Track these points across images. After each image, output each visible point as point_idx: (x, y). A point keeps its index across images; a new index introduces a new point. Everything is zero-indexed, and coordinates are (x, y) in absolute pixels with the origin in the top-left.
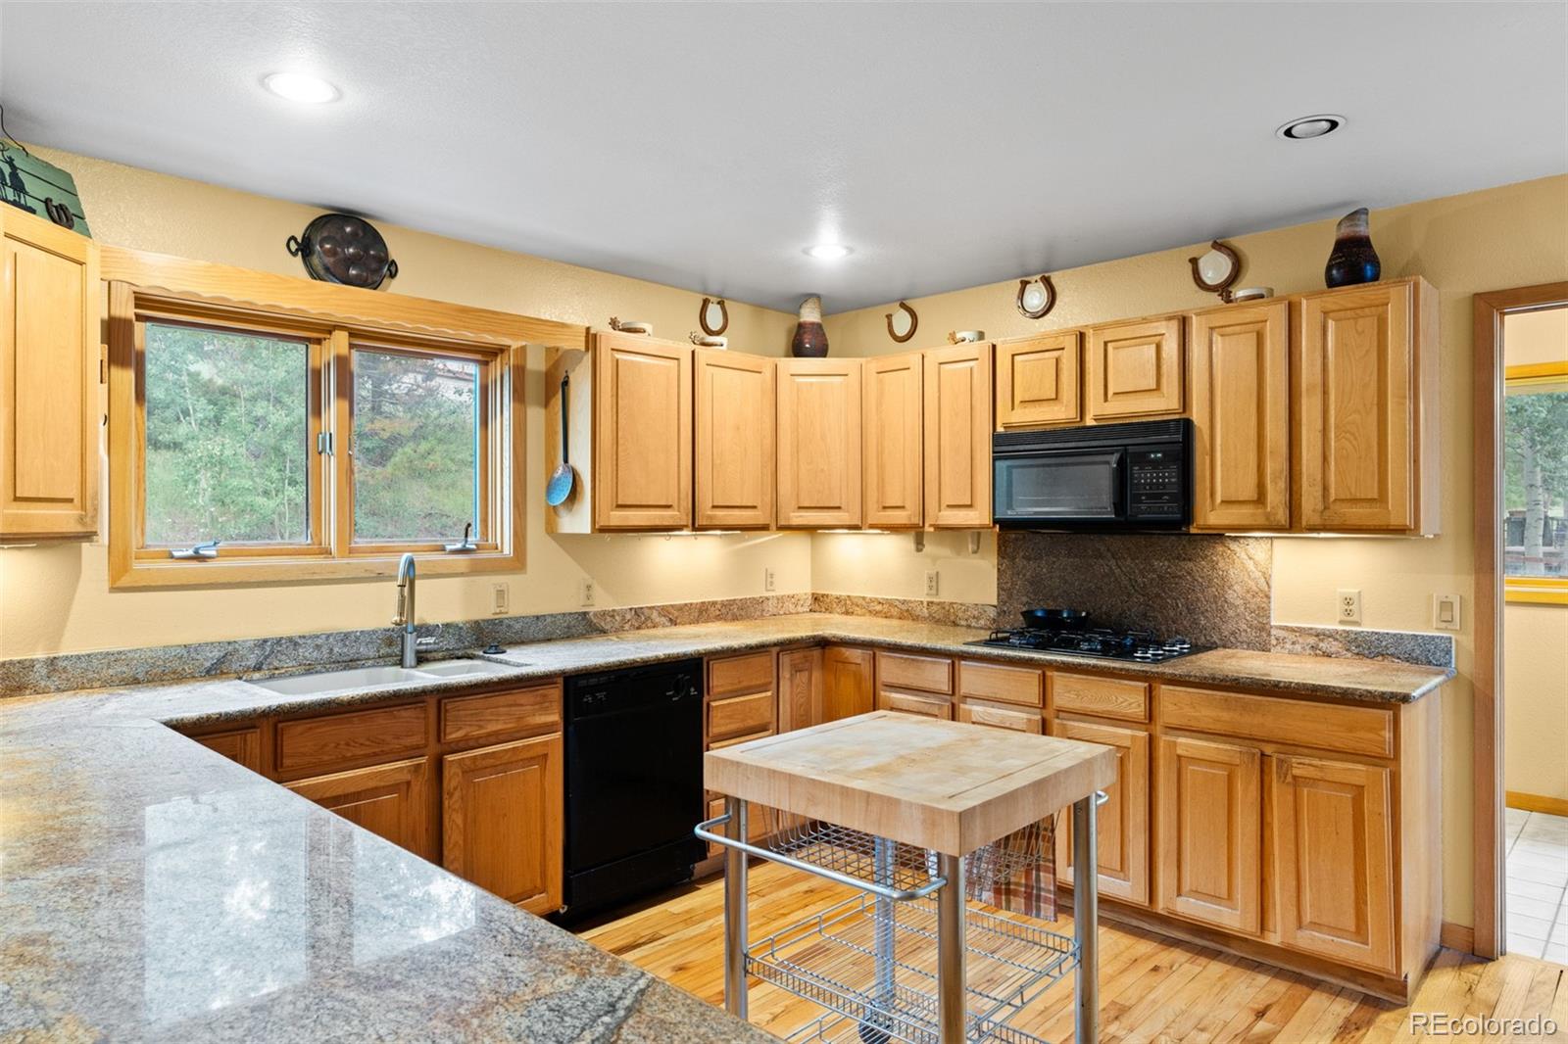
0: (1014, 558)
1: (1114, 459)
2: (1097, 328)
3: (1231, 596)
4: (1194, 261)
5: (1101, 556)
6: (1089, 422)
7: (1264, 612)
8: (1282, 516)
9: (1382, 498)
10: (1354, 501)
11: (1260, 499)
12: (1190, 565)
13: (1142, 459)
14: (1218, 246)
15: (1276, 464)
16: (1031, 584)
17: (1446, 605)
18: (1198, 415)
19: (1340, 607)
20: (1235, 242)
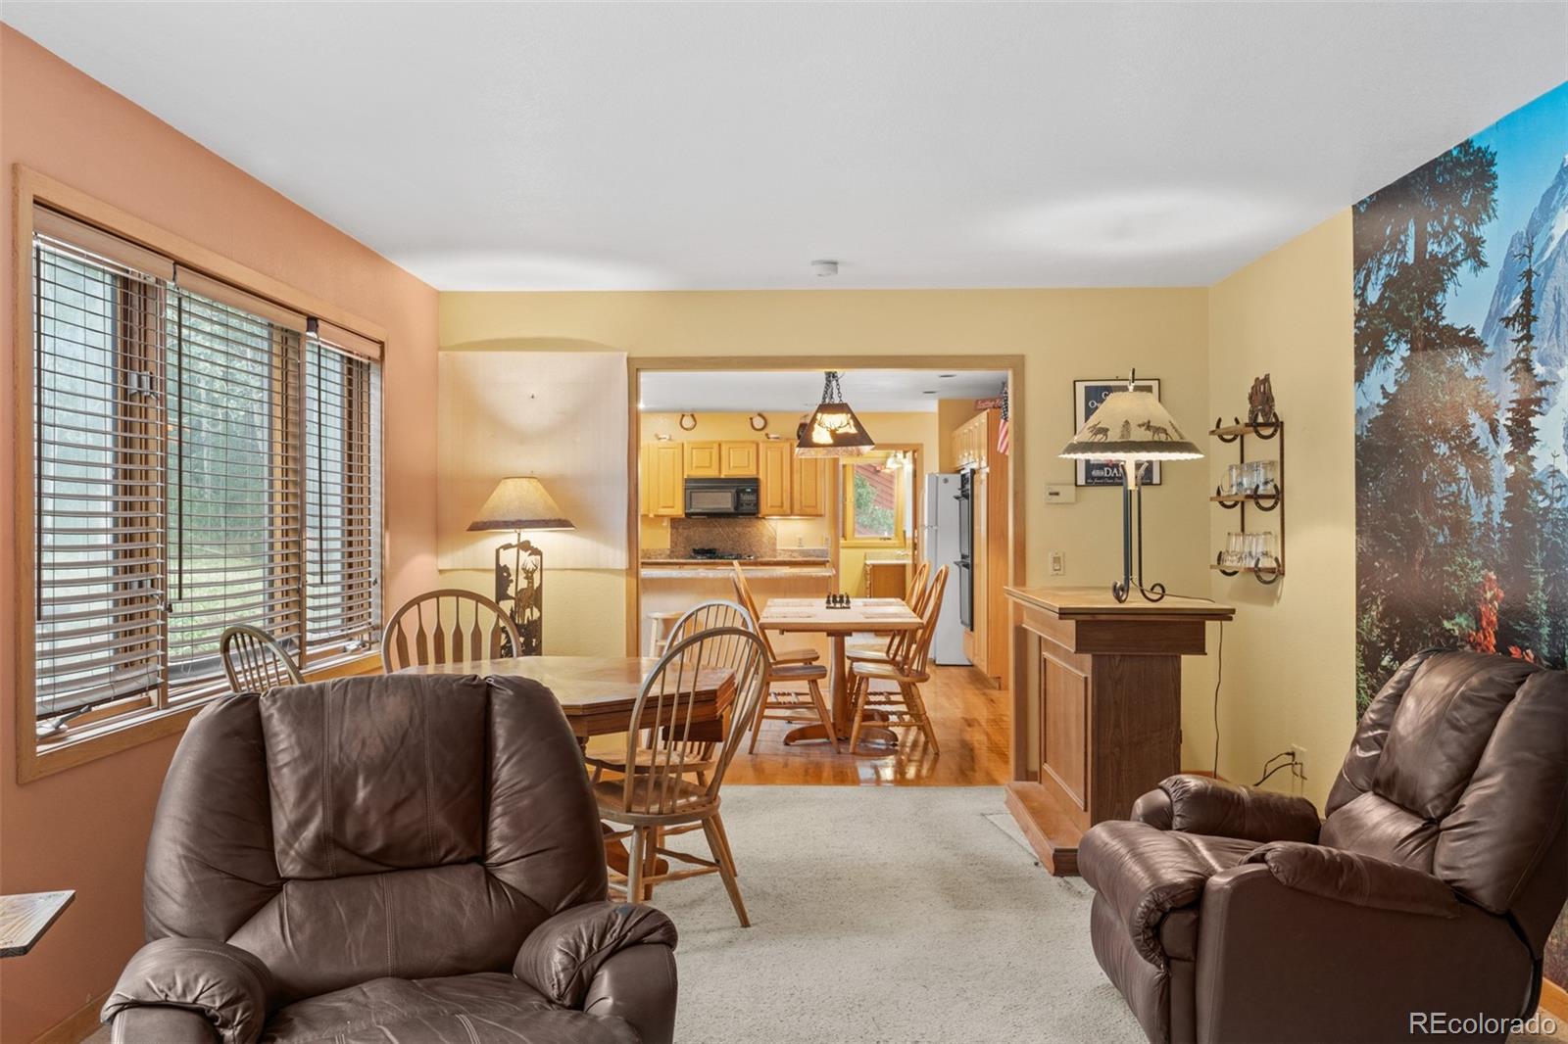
0: (677, 529)
1: (734, 491)
2: (726, 442)
3: (764, 540)
4: (751, 419)
5: (716, 526)
6: (722, 476)
7: (774, 544)
8: (789, 512)
9: (816, 507)
10: (808, 507)
11: (782, 506)
12: (749, 529)
13: (744, 491)
14: (760, 415)
15: (786, 495)
16: (686, 538)
17: (827, 539)
18: (761, 477)
19: (798, 541)
20: (764, 414)
